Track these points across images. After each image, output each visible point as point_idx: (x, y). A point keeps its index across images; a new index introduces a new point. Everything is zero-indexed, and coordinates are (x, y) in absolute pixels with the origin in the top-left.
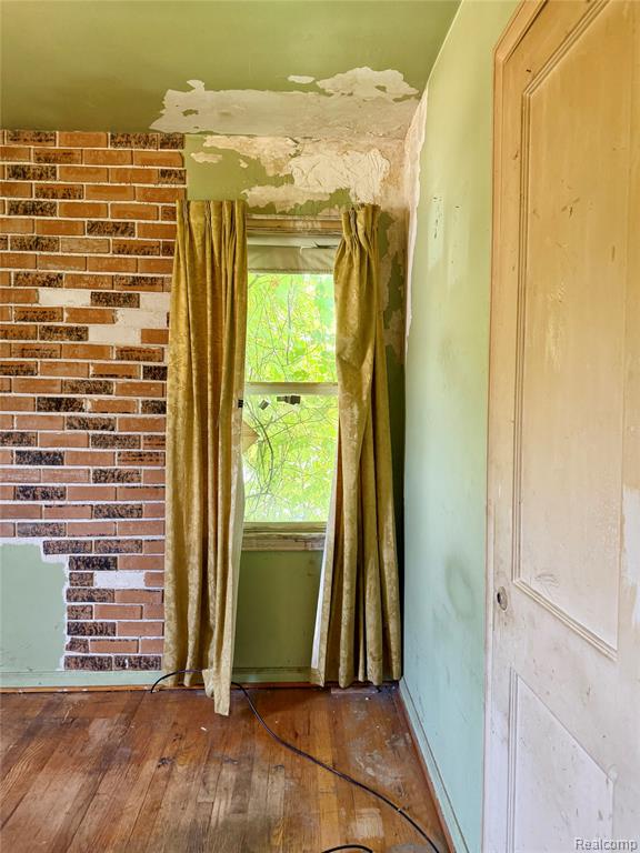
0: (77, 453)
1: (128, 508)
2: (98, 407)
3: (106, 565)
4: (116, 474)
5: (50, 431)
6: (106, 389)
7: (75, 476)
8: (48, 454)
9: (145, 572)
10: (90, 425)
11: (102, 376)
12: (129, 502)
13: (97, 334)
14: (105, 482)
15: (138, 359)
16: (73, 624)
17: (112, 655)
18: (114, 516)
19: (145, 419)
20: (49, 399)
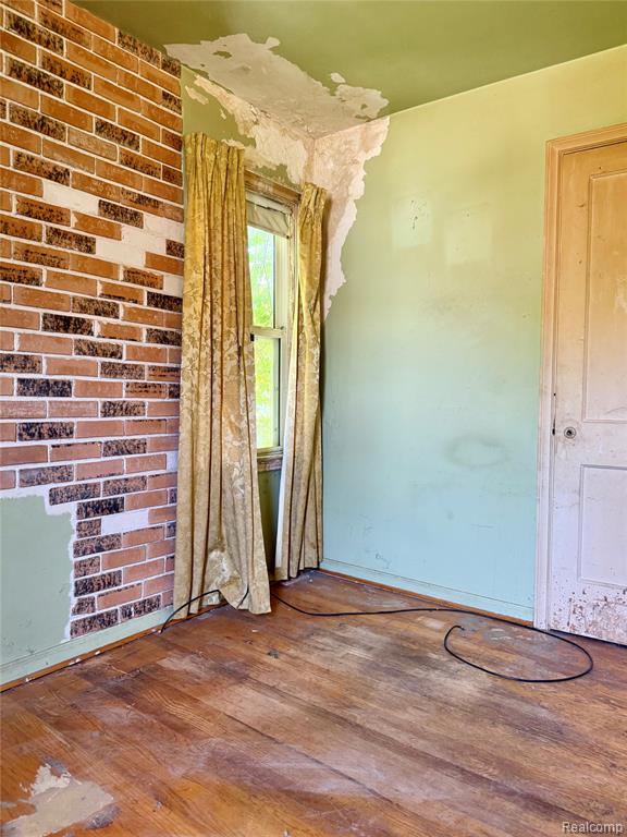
0: (86, 382)
1: (135, 444)
2: (108, 332)
3: (114, 507)
4: (124, 407)
5: (54, 356)
6: (113, 312)
7: (82, 409)
8: (56, 383)
9: (148, 509)
10: (99, 351)
11: (110, 297)
12: (135, 437)
13: (104, 249)
14: (114, 415)
15: (142, 283)
16: (81, 582)
17: (118, 607)
18: (123, 453)
19: (149, 348)
20: (57, 317)
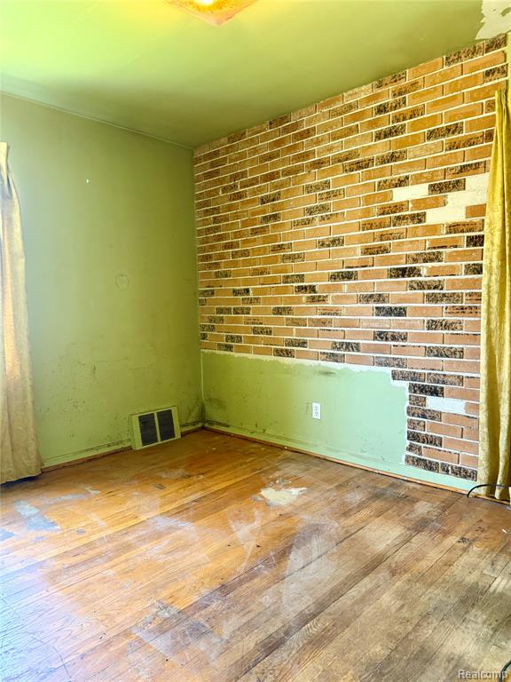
0: (415, 307)
1: (452, 350)
2: (434, 273)
3: (435, 392)
4: (444, 323)
5: (398, 291)
6: (437, 258)
7: (413, 324)
8: (396, 308)
9: (465, 401)
10: (426, 286)
11: (435, 248)
12: (454, 346)
13: (434, 216)
14: (435, 329)
15: (462, 231)
16: (411, 433)
17: (440, 462)
18: (442, 356)
19: (467, 279)
20: (397, 269)
